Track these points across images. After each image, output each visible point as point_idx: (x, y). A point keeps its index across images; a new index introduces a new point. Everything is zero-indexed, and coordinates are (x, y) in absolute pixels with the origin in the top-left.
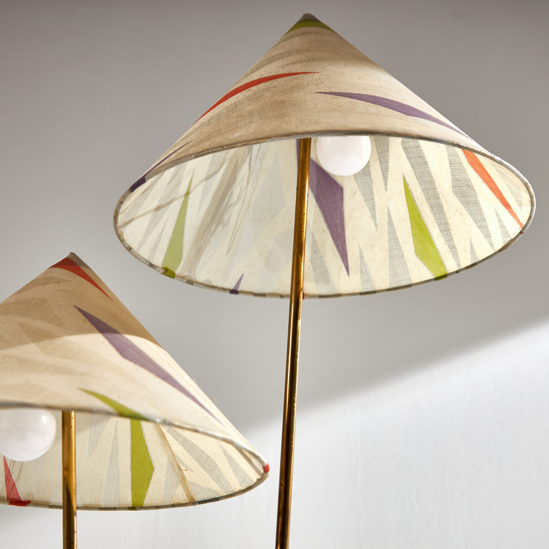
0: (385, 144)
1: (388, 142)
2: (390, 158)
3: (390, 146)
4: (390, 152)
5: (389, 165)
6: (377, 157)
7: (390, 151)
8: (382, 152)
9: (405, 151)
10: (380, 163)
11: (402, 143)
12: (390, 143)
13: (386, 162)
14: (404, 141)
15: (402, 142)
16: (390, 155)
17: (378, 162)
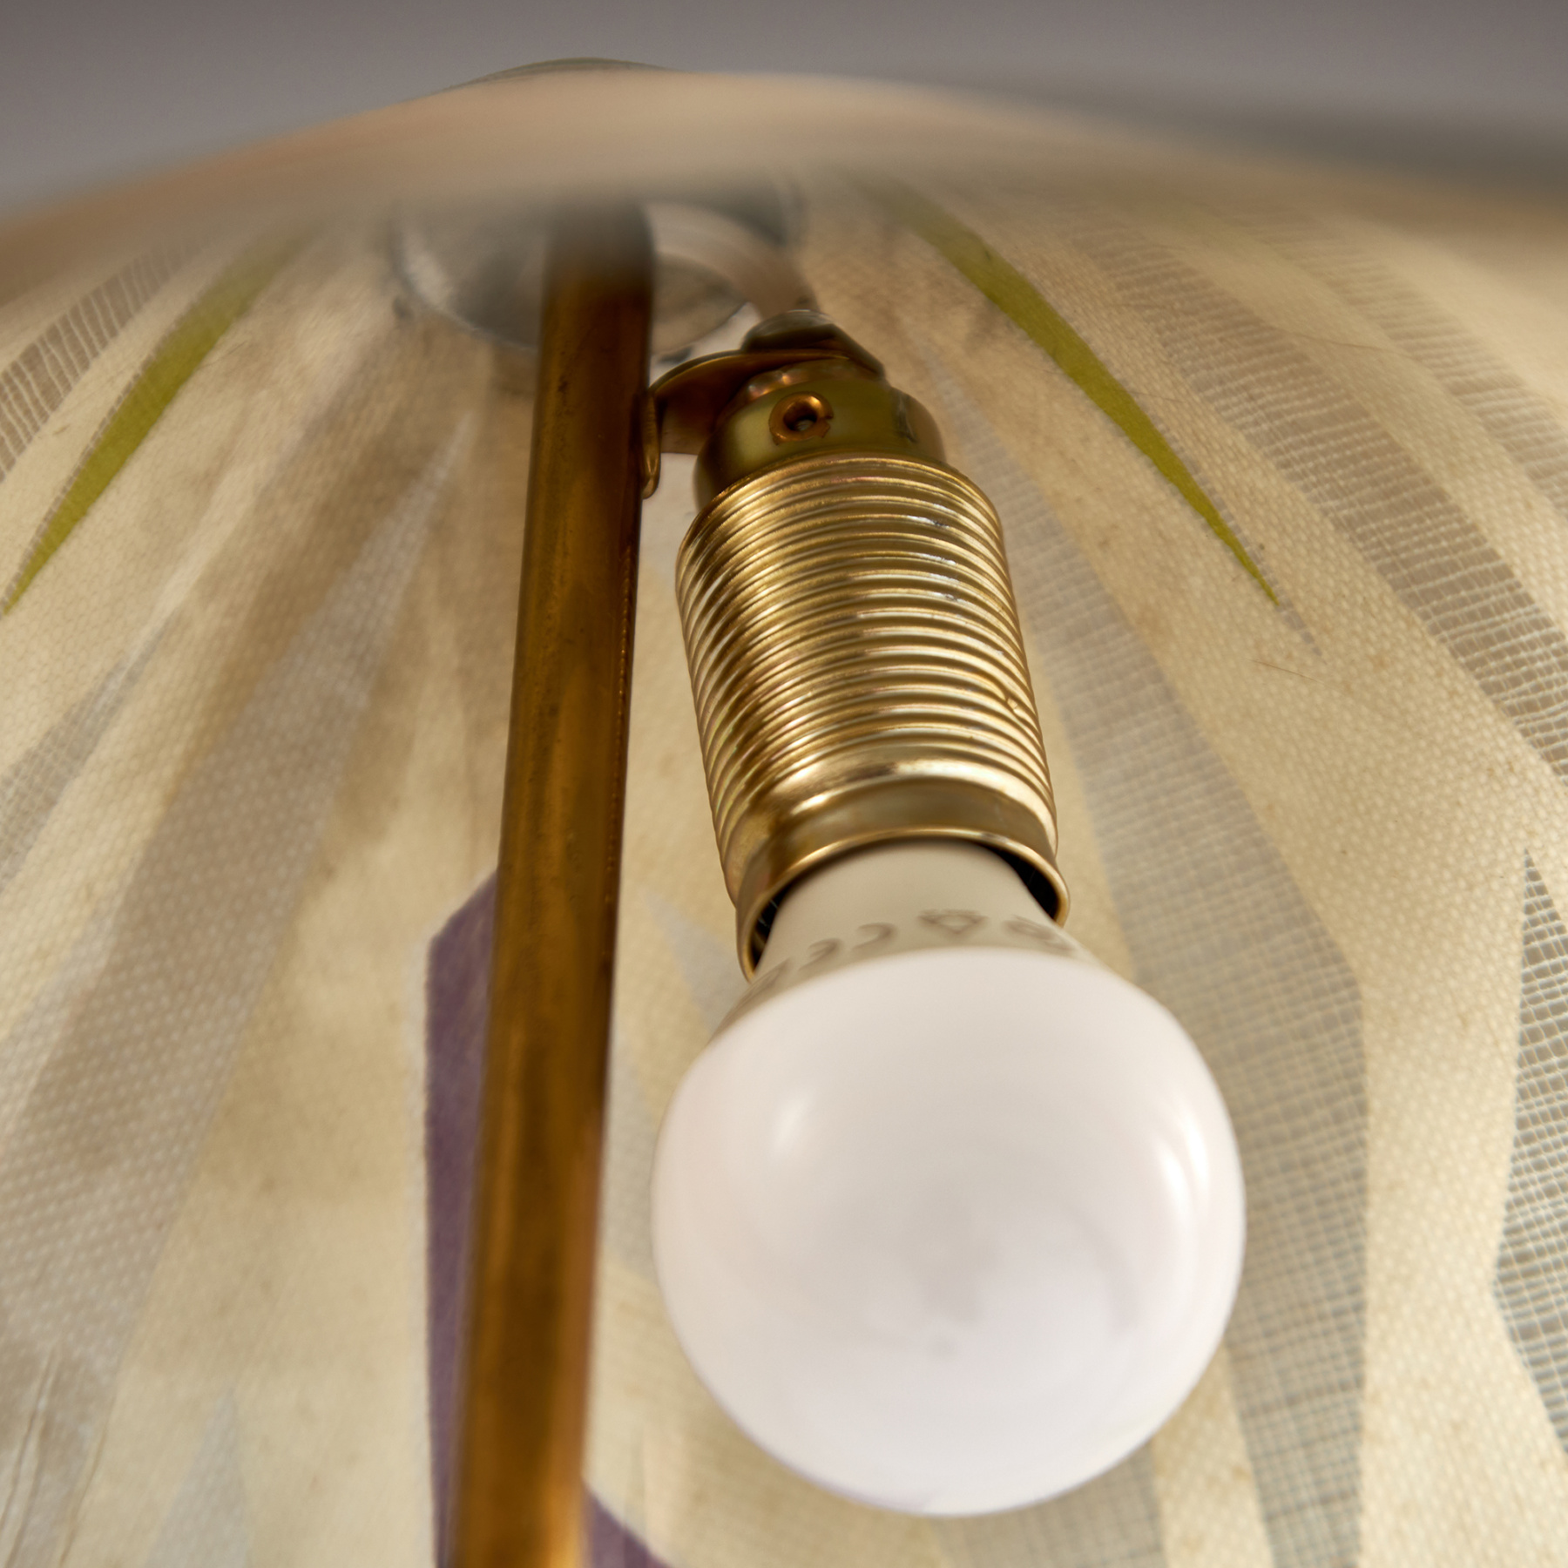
0: (1322, 1317)
1: (1355, 1290)
2: (1371, 1458)
3: (1373, 1332)
4: (1369, 1388)
5: (1364, 1524)
6: (1237, 1452)
7: (1375, 1375)
8: (1292, 1401)
9: (1535, 1363)
10: (1269, 1518)
11: (1503, 1279)
12: (1372, 1295)
13: (1325, 1501)
14: (1523, 1258)
15: (1503, 1262)
16: (1373, 1417)
17: (1248, 1508)
